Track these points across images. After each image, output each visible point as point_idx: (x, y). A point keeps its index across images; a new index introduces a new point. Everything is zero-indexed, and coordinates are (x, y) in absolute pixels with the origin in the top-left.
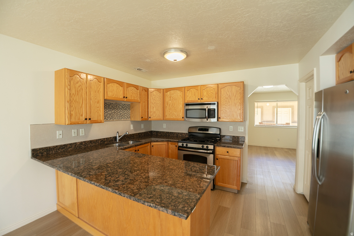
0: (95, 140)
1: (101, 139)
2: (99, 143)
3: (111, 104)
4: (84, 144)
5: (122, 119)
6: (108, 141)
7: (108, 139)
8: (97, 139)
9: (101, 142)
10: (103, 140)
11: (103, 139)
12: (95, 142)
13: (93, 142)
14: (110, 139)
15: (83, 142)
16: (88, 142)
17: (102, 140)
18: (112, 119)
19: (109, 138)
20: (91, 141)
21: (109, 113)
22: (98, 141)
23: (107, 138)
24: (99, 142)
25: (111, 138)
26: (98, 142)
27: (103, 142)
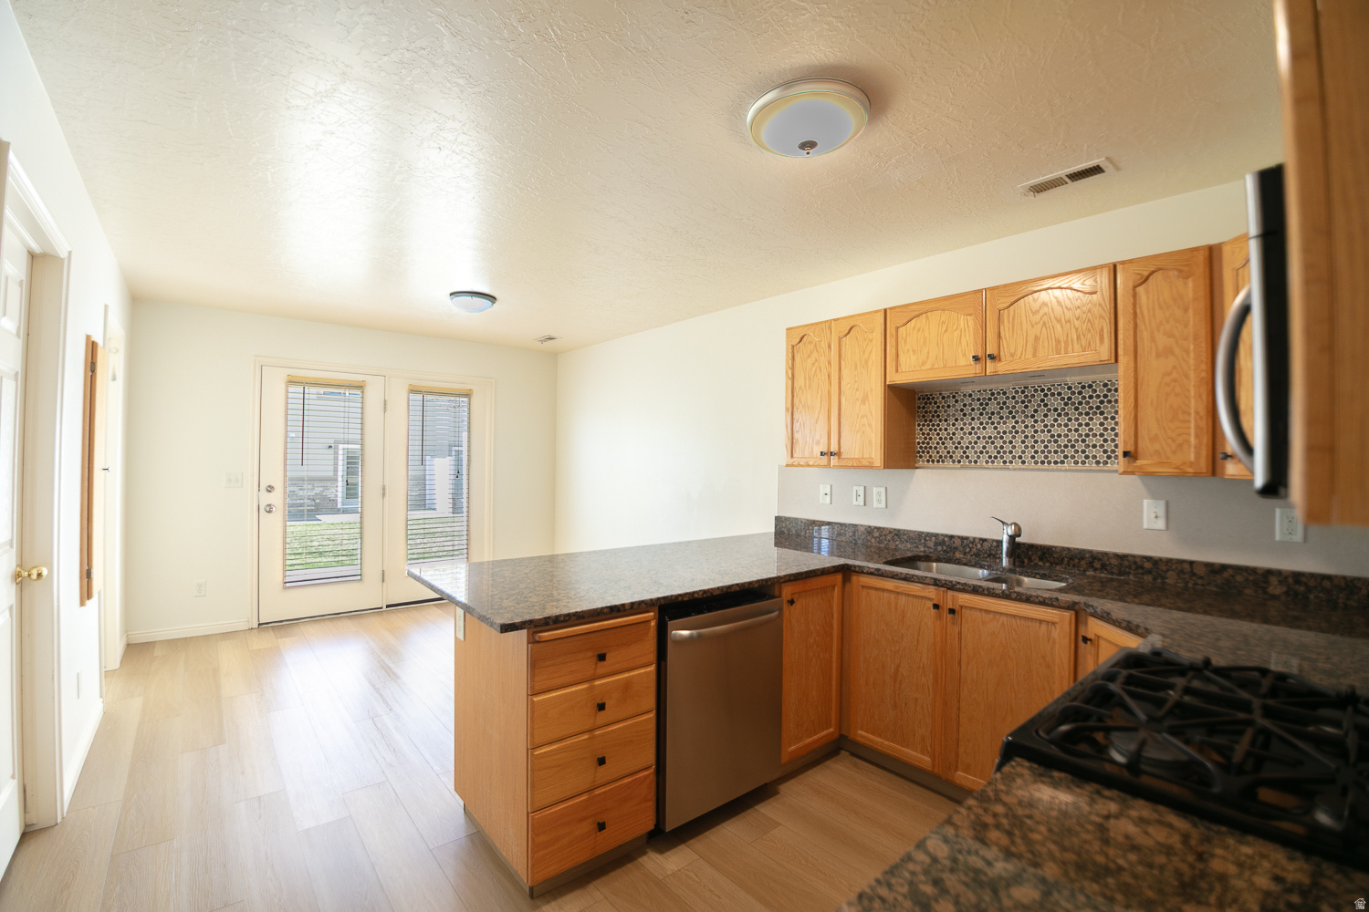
0: (915, 532)
1: (936, 535)
2: (929, 548)
3: (993, 394)
4: (876, 534)
5: (1062, 462)
6: (968, 550)
7: (972, 543)
8: (923, 533)
9: (936, 544)
10: (944, 541)
11: (947, 536)
12: (912, 538)
13: (905, 537)
14: (979, 546)
15: (876, 528)
16: (890, 532)
17: (941, 538)
18: (999, 462)
19: (974, 539)
20: (899, 530)
21: (982, 433)
22: (925, 540)
23: (967, 538)
24: (931, 544)
25: (984, 540)
26: (923, 541)
27: (945, 548)
